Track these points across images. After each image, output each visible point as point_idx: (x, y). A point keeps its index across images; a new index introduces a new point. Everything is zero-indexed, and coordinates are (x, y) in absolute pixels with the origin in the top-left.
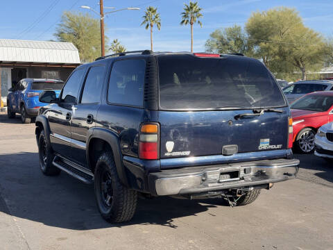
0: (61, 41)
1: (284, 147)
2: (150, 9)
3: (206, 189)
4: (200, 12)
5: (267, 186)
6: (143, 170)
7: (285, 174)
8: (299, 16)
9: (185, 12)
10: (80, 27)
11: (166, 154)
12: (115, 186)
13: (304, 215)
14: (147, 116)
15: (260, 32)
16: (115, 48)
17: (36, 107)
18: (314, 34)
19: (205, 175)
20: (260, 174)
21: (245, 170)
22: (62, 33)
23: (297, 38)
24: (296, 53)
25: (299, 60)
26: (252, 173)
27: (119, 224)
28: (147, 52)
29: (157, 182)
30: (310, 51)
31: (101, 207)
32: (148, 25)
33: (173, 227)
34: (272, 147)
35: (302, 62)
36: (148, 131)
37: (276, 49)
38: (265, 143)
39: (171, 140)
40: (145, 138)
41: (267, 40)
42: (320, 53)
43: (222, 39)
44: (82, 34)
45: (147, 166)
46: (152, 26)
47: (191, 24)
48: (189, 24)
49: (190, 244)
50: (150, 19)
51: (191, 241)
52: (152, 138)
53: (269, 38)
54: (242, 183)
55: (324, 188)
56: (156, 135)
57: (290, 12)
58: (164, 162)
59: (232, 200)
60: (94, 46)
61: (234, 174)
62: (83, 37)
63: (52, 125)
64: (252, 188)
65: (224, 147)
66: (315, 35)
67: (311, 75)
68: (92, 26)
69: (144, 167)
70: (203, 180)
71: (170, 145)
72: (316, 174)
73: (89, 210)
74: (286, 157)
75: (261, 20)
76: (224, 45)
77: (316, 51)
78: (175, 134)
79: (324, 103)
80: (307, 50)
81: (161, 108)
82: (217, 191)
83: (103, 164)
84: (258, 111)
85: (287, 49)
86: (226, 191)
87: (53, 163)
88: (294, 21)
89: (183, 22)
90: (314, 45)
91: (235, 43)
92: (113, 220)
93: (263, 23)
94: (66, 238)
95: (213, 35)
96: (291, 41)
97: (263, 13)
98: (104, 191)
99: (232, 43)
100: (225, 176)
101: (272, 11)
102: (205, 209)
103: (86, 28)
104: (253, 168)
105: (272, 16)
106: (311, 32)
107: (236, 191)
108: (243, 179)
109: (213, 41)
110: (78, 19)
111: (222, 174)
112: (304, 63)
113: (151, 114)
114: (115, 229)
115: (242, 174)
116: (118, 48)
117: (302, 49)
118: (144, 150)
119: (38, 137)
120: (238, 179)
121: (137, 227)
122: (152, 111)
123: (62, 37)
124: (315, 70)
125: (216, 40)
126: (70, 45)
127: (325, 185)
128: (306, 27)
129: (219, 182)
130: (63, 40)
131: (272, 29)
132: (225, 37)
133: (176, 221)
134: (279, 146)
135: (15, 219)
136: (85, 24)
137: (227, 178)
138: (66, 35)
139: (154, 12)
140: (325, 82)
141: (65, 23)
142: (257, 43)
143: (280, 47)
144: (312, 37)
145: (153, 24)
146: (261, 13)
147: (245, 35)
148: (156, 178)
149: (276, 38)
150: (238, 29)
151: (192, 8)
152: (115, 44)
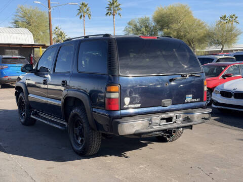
0: (16, 27)
1: (202, 100)
2: (83, 4)
3: (152, 130)
4: (120, 7)
5: (191, 127)
6: (108, 118)
7: (203, 119)
8: (190, 10)
9: (109, 6)
10: (31, 16)
11: (124, 106)
12: (86, 130)
13: (213, 146)
14: (111, 80)
15: (163, 21)
16: (57, 33)
17: (6, 76)
18: (201, 22)
19: (151, 120)
20: (187, 119)
21: (176, 116)
22: (17, 21)
23: (189, 26)
24: (188, 36)
25: (191, 41)
26: (181, 119)
27: (89, 157)
28: (107, 35)
29: (119, 125)
30: (198, 34)
31: (74, 146)
32: (81, 16)
33: (127, 157)
34: (193, 100)
35: (193, 43)
36: (112, 90)
37: (175, 34)
38: (189, 98)
39: (128, 97)
40: (110, 95)
41: (168, 27)
42: (205, 37)
43: (136, 26)
44: (33, 22)
45: (111, 115)
46: (84, 16)
47: (114, 15)
48: (112, 15)
49: (141, 168)
50: (83, 11)
51: (141, 166)
52: (115, 96)
53: (170, 26)
54: (175, 125)
55: (222, 129)
56: (118, 94)
57: (184, 7)
58: (123, 112)
59: (169, 137)
60: (42, 31)
61: (169, 120)
62: (33, 25)
63: (29, 89)
64: (181, 129)
65: (163, 101)
66: (202, 24)
67: (199, 52)
68: (40, 16)
69: (109, 116)
70: (150, 124)
71: (127, 100)
72: (215, 120)
73: (64, 148)
74: (203, 107)
75: (163, 13)
76: (138, 30)
77: (203, 35)
78: (131, 93)
79: (215, 71)
80: (196, 34)
81: (121, 75)
82: (159, 131)
83: (75, 115)
84: (185, 76)
85: (182, 34)
86: (165, 131)
87: (32, 116)
88: (187, 13)
89: (107, 13)
90: (201, 31)
91: (146, 29)
92: (84, 154)
93: (165, 15)
94: (53, 168)
95: (129, 24)
96: (185, 28)
97: (165, 8)
98: (76, 134)
99: (143, 29)
100: (163, 121)
101: (172, 6)
102: (145, 145)
103: (35, 18)
104: (182, 115)
105: (172, 10)
106: (199, 21)
107: (171, 131)
108: (175, 122)
109: (130, 28)
110: (29, 11)
111: (162, 119)
112: (195, 43)
113: (114, 79)
114: (86, 160)
115: (174, 119)
116: (59, 32)
117: (193, 34)
118: (109, 104)
119: (17, 98)
120: (172, 122)
121: (101, 158)
122: (114, 76)
123: (17, 24)
124: (202, 49)
125: (132, 27)
126: (26, 30)
127: (222, 127)
128: (195, 18)
129: (160, 125)
130: (18, 26)
131: (172, 19)
132: (138, 25)
133: (128, 153)
134: (198, 100)
135: (12, 156)
136: (35, 15)
137: (164, 122)
138: (20, 24)
139: (86, 6)
140: (212, 57)
141: (19, 14)
142: (161, 29)
143: (178, 32)
144: (200, 25)
145: (85, 14)
146: (163, 8)
147: (153, 24)
148: (119, 123)
149: (175, 26)
150: (148, 19)
151: (113, 3)
152: (57, 30)
